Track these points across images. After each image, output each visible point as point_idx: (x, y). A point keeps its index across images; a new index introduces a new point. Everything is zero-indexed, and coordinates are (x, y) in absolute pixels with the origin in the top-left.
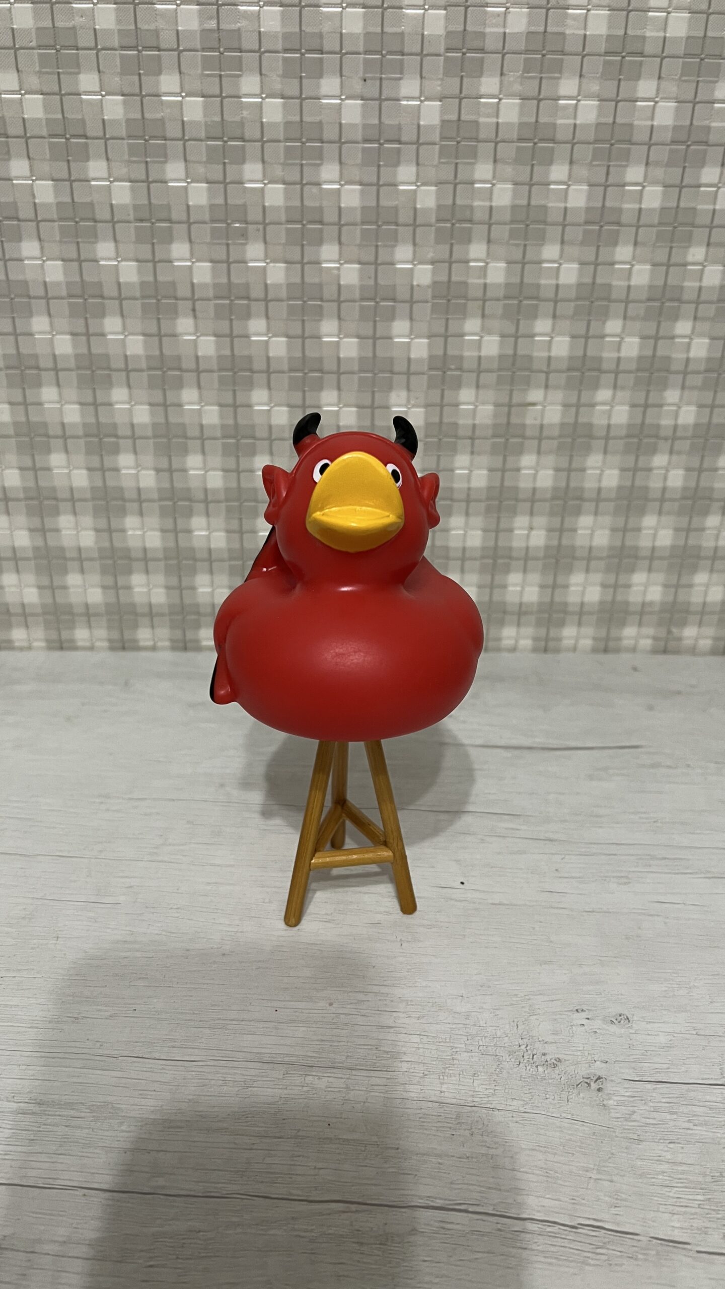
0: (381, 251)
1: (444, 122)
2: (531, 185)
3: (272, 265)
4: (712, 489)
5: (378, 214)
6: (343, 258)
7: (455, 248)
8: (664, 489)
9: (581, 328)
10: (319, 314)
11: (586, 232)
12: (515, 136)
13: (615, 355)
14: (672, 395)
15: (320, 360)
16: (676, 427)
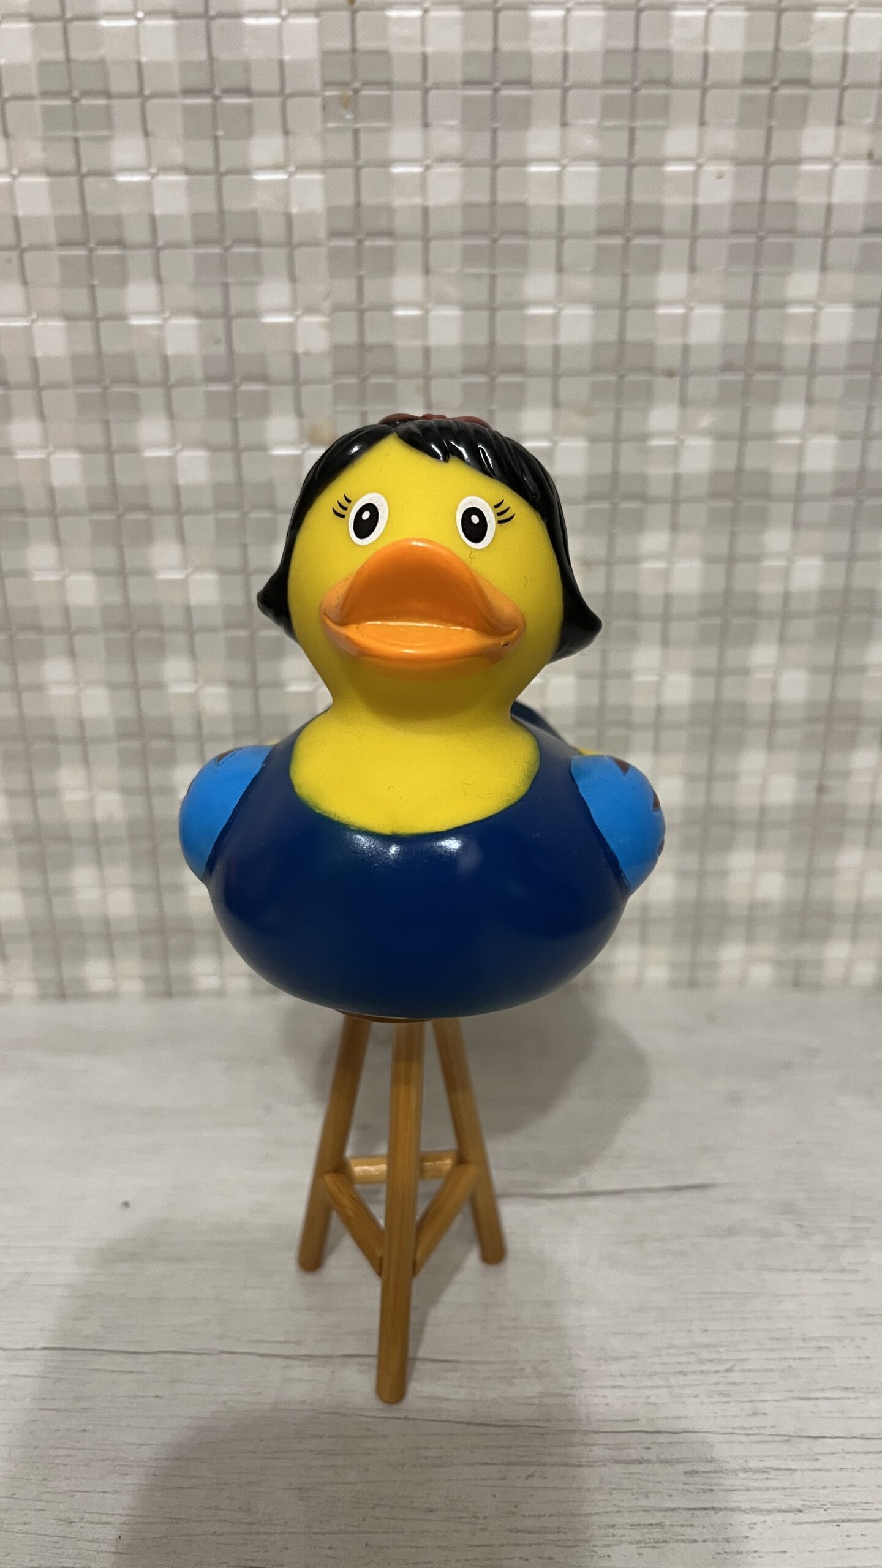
0: (235, 293)
1: (327, 55)
2: (495, 167)
3: (40, 323)
4: (858, 703)
5: (223, 227)
6: (166, 308)
7: (367, 282)
8: (775, 706)
9: (604, 423)
10: (133, 407)
11: (601, 250)
12: (458, 77)
13: (668, 471)
14: (777, 539)
15: (144, 489)
16: (787, 596)
